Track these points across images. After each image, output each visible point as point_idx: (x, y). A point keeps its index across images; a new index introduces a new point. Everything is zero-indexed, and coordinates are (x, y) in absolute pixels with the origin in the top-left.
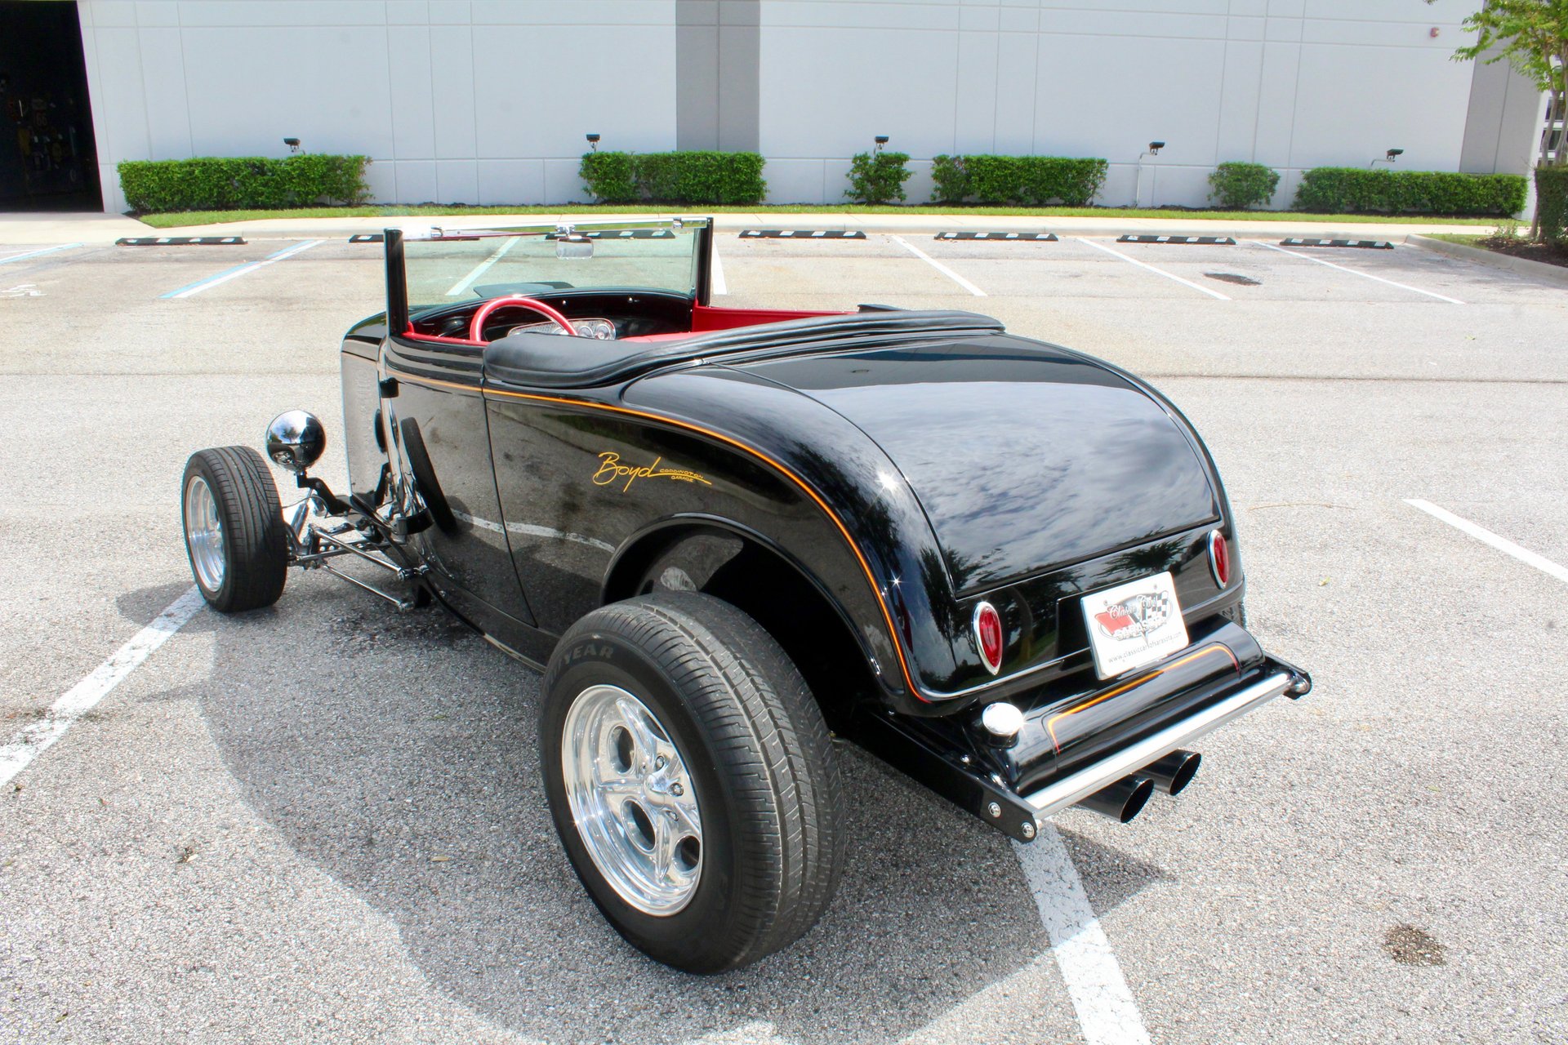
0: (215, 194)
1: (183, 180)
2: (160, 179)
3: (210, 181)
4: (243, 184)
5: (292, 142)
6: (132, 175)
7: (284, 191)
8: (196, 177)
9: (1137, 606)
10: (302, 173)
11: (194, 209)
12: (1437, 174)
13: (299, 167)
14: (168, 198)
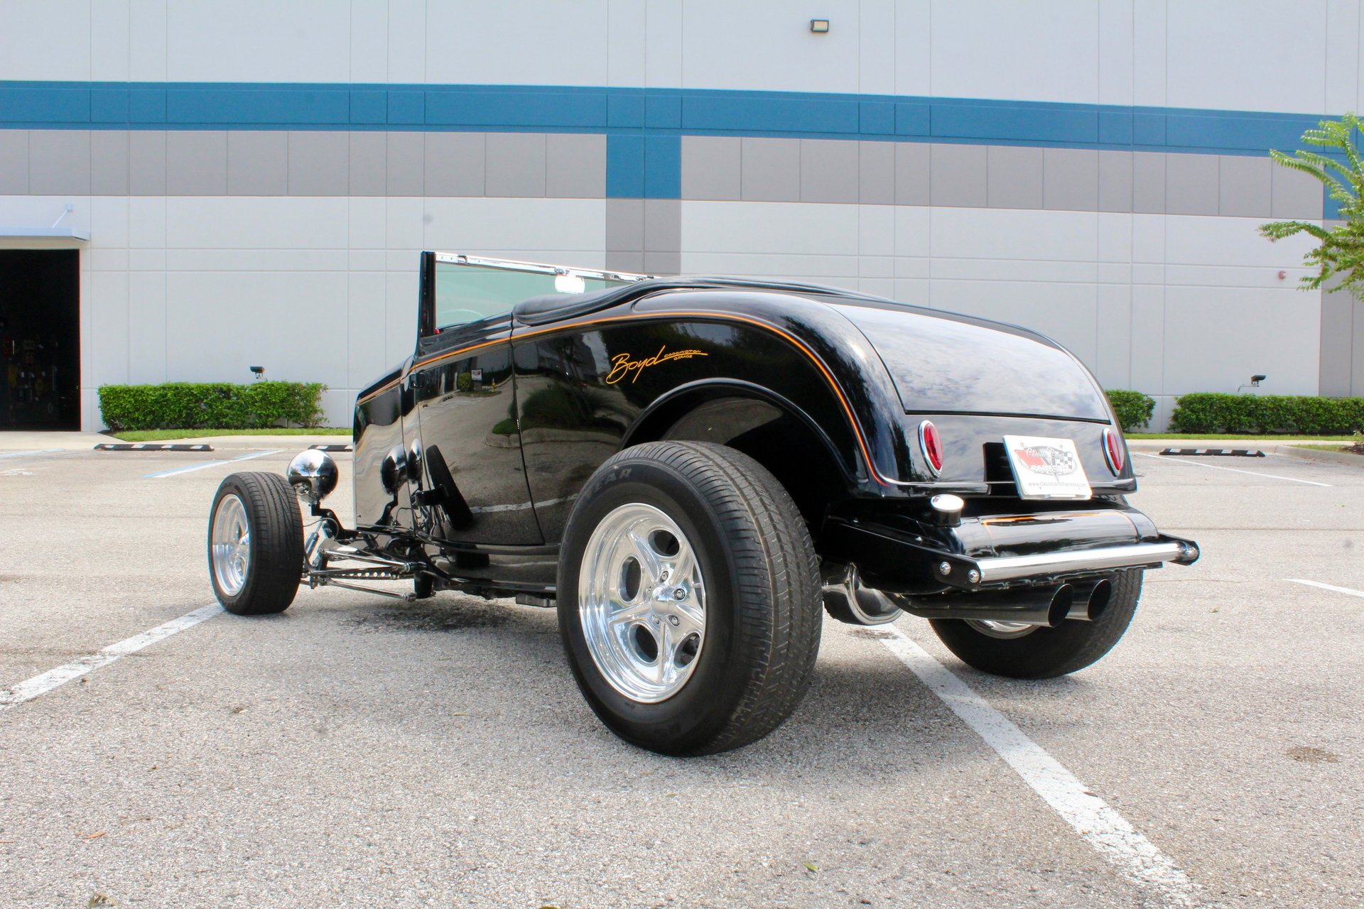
0: (184, 415)
1: (156, 402)
2: (136, 401)
3: (180, 404)
4: (210, 406)
5: (258, 370)
6: (110, 398)
7: (247, 413)
8: (169, 400)
9: (1049, 454)
10: (265, 398)
11: (163, 428)
12: (1299, 398)
13: (262, 392)
14: (141, 418)
